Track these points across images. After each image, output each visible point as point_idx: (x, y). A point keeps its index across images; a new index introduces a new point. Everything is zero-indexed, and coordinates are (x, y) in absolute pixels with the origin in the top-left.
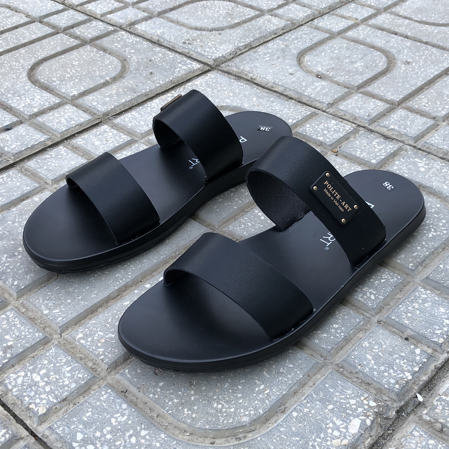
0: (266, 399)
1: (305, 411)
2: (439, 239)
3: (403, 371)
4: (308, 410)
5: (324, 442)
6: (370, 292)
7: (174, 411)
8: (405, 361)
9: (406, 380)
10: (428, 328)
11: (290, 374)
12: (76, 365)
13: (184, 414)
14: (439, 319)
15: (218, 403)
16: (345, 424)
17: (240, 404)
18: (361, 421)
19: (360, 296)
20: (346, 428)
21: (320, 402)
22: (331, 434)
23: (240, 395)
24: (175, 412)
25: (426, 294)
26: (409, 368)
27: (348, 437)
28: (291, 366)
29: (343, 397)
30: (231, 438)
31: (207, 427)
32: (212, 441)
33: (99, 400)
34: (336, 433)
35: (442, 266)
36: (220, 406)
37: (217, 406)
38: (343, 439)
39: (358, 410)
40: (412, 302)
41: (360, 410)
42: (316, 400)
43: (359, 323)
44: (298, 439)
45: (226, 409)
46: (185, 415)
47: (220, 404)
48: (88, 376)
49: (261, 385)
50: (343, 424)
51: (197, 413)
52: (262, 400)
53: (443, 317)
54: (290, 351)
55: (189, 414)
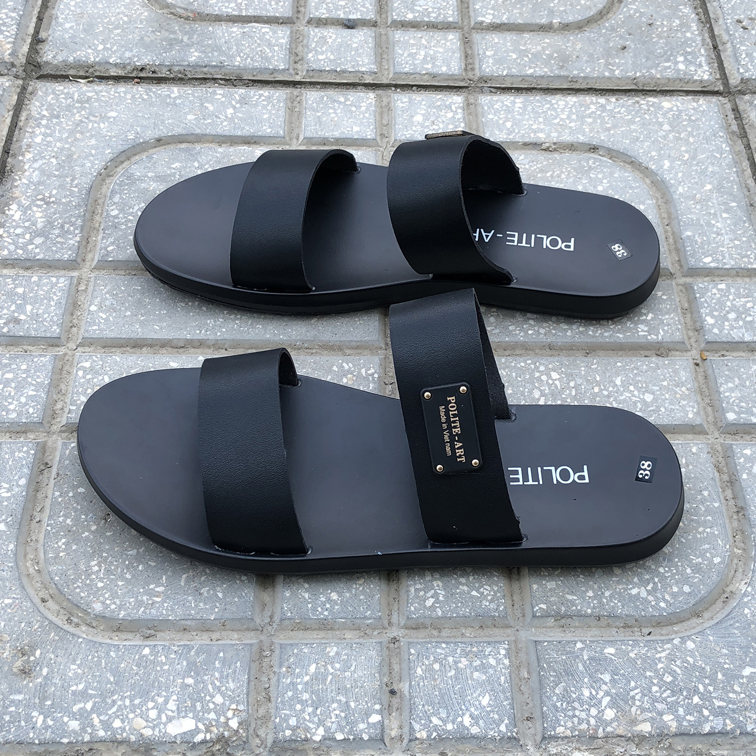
0: (145, 607)
1: (159, 659)
2: (637, 607)
3: (321, 723)
4: (164, 661)
5: (128, 710)
6: (436, 593)
7: (54, 531)
8: (343, 715)
9: (309, 736)
10: (432, 704)
11: (205, 604)
12: (43, 395)
13: (57, 543)
14: (463, 707)
15: (99, 565)
16: (175, 714)
17: (117, 585)
18: (194, 727)
19: (419, 586)
20: (170, 719)
21: (188, 664)
22: (148, 709)
23: (128, 576)
24: (53, 533)
25: (498, 661)
26: (334, 726)
27: (157, 730)
28: (220, 595)
29: (218, 684)
30: (66, 613)
31: (57, 578)
32: (47, 597)
33: (12, 453)
34: (153, 714)
35: (579, 645)
36: (96, 568)
37: (94, 566)
38: (150, 727)
39: (209, 714)
40: (466, 655)
41: (212, 716)
42: (186, 659)
43: (365, 618)
44: (112, 679)
45: (97, 578)
46: (56, 546)
47: (100, 566)
48: (37, 417)
49: (163, 585)
50: (173, 712)
51: (68, 554)
52: (140, 603)
53: (473, 709)
54: (244, 578)
55: (61, 547)
